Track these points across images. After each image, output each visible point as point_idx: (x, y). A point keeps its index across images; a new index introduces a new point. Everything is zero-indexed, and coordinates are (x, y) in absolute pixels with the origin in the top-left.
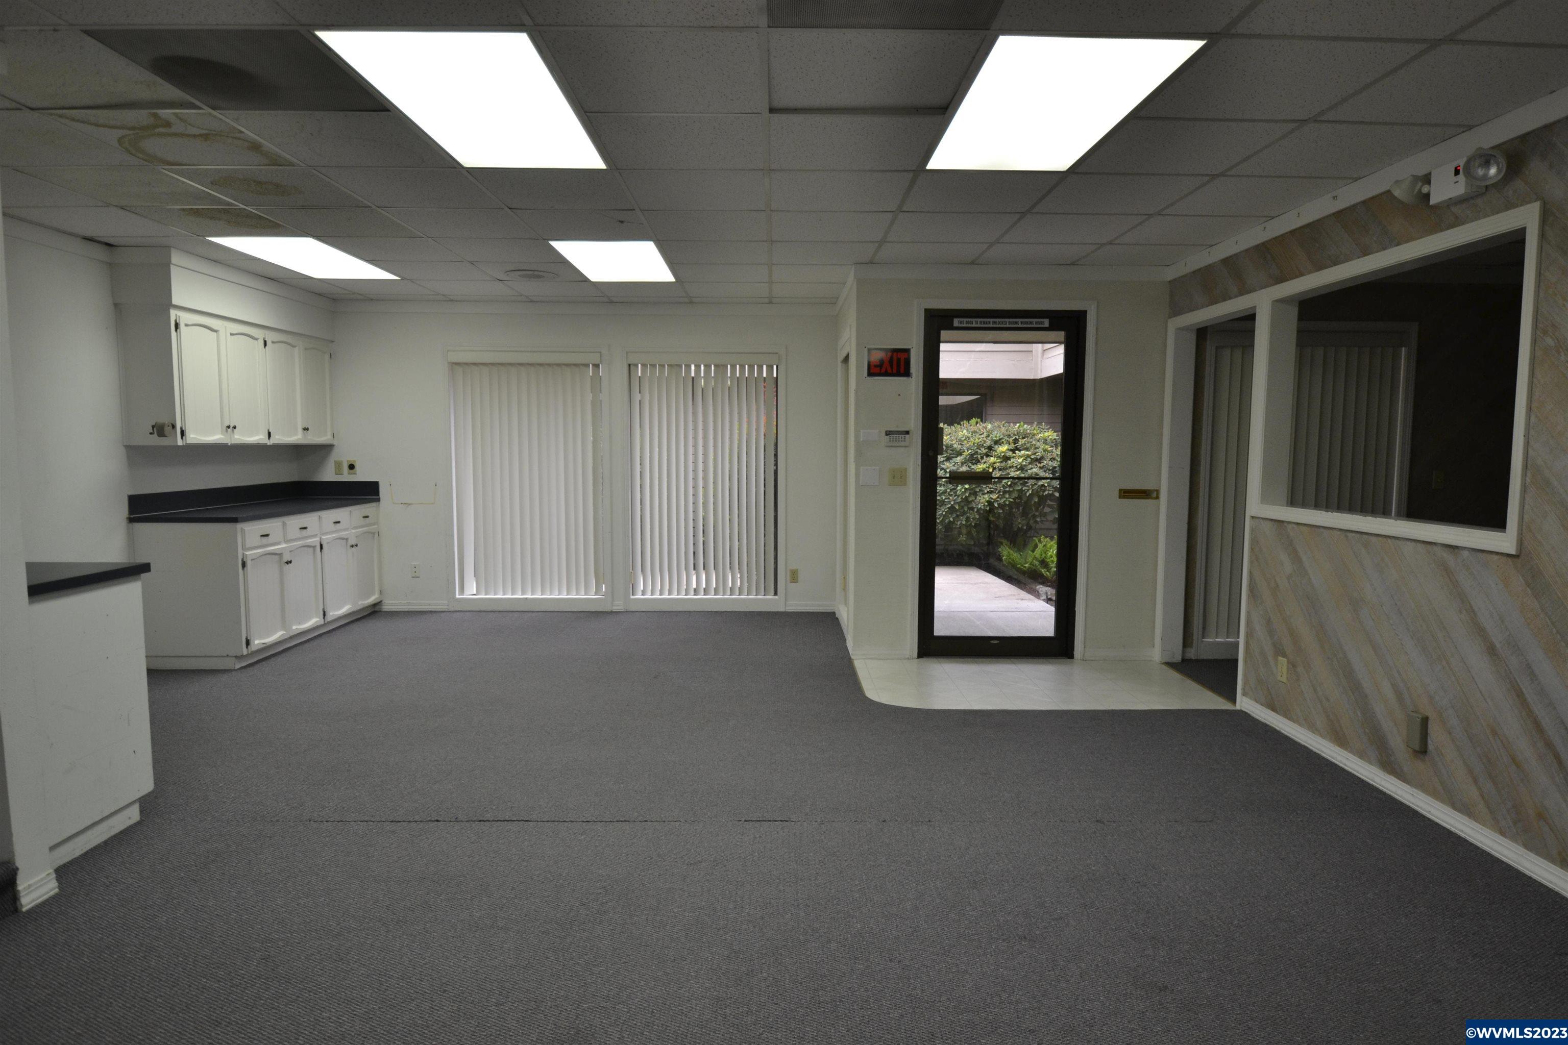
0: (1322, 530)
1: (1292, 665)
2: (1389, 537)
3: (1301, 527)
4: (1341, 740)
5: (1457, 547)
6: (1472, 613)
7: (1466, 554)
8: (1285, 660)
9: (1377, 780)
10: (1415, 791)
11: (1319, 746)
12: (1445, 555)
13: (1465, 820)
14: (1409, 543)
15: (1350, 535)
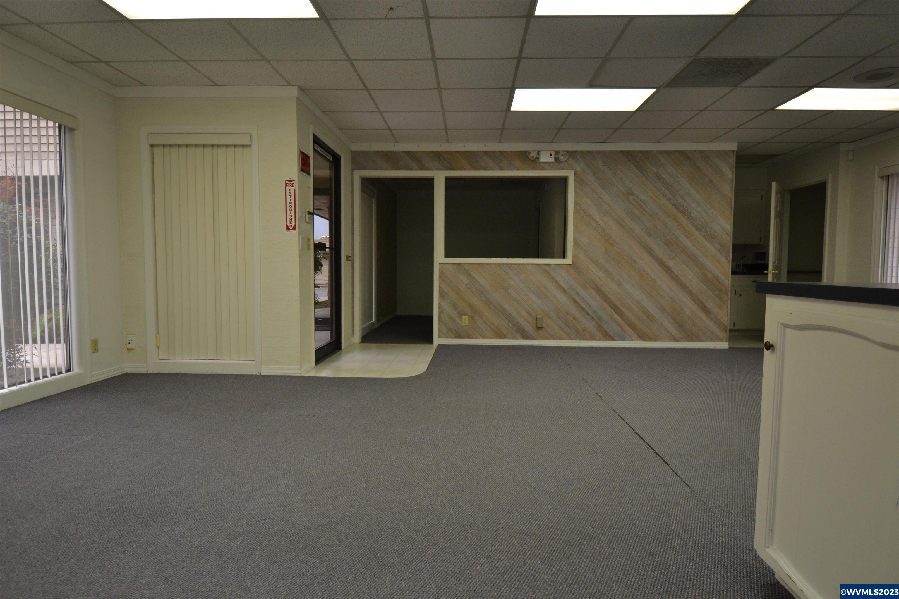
0: (485, 265)
1: (472, 318)
2: (521, 264)
3: (473, 265)
4: (501, 336)
5: (550, 264)
6: (557, 282)
7: (553, 266)
8: (467, 317)
9: (522, 343)
10: (539, 341)
11: (490, 343)
12: (547, 268)
13: (559, 341)
14: (530, 265)
15: (501, 265)
